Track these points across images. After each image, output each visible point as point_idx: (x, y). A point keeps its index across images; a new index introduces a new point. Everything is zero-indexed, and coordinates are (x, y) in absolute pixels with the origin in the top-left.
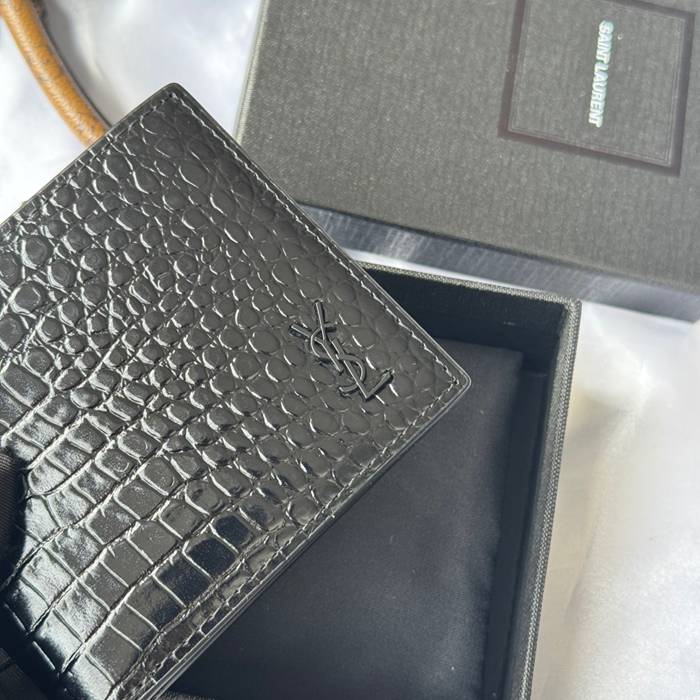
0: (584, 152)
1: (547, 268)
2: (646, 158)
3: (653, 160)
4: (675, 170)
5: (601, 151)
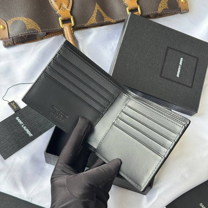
0: (175, 82)
1: (166, 102)
2: (186, 84)
3: (187, 85)
4: (191, 87)
5: (178, 82)
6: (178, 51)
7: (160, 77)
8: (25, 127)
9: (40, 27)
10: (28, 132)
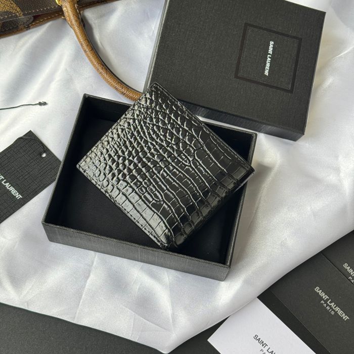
0: (262, 84)
2: (282, 87)
4: (291, 91)
5: (267, 84)
6: (265, 29)
7: (235, 78)
8: (7, 185)
9: (20, 8)
10: (13, 191)
